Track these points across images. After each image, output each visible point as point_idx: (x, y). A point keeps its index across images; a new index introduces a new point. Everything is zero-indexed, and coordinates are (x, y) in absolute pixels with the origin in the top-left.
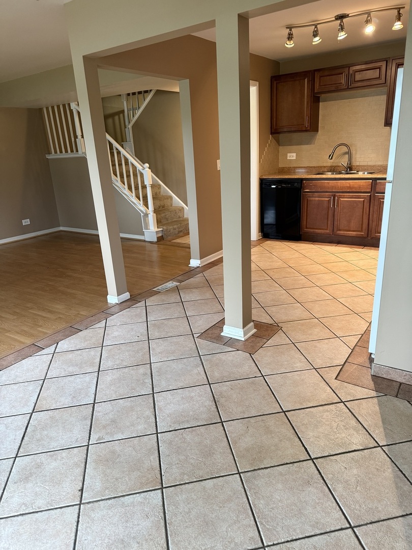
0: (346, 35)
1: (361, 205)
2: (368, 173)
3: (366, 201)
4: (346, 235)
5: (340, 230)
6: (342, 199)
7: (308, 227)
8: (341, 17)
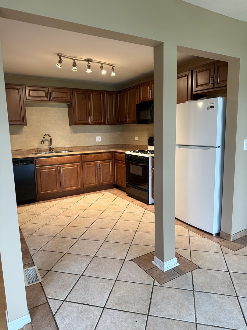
0: (91, 72)
1: (76, 170)
2: (68, 152)
3: (78, 167)
4: (69, 190)
5: (65, 188)
6: (64, 168)
7: (43, 190)
8: (89, 60)
